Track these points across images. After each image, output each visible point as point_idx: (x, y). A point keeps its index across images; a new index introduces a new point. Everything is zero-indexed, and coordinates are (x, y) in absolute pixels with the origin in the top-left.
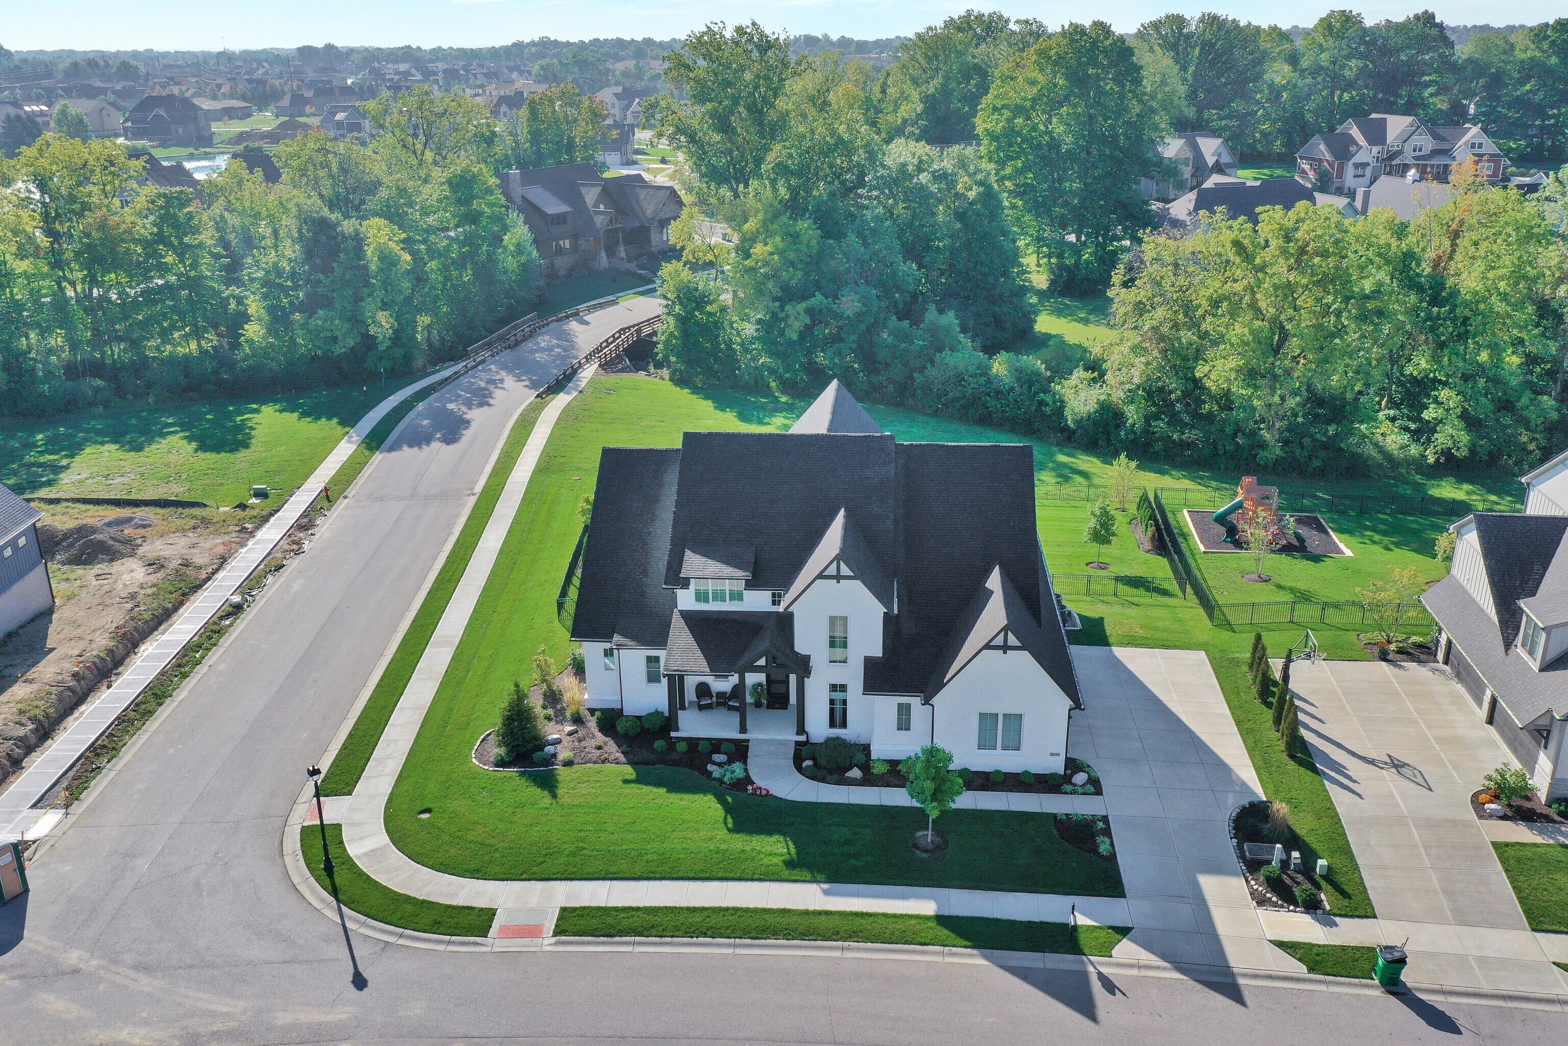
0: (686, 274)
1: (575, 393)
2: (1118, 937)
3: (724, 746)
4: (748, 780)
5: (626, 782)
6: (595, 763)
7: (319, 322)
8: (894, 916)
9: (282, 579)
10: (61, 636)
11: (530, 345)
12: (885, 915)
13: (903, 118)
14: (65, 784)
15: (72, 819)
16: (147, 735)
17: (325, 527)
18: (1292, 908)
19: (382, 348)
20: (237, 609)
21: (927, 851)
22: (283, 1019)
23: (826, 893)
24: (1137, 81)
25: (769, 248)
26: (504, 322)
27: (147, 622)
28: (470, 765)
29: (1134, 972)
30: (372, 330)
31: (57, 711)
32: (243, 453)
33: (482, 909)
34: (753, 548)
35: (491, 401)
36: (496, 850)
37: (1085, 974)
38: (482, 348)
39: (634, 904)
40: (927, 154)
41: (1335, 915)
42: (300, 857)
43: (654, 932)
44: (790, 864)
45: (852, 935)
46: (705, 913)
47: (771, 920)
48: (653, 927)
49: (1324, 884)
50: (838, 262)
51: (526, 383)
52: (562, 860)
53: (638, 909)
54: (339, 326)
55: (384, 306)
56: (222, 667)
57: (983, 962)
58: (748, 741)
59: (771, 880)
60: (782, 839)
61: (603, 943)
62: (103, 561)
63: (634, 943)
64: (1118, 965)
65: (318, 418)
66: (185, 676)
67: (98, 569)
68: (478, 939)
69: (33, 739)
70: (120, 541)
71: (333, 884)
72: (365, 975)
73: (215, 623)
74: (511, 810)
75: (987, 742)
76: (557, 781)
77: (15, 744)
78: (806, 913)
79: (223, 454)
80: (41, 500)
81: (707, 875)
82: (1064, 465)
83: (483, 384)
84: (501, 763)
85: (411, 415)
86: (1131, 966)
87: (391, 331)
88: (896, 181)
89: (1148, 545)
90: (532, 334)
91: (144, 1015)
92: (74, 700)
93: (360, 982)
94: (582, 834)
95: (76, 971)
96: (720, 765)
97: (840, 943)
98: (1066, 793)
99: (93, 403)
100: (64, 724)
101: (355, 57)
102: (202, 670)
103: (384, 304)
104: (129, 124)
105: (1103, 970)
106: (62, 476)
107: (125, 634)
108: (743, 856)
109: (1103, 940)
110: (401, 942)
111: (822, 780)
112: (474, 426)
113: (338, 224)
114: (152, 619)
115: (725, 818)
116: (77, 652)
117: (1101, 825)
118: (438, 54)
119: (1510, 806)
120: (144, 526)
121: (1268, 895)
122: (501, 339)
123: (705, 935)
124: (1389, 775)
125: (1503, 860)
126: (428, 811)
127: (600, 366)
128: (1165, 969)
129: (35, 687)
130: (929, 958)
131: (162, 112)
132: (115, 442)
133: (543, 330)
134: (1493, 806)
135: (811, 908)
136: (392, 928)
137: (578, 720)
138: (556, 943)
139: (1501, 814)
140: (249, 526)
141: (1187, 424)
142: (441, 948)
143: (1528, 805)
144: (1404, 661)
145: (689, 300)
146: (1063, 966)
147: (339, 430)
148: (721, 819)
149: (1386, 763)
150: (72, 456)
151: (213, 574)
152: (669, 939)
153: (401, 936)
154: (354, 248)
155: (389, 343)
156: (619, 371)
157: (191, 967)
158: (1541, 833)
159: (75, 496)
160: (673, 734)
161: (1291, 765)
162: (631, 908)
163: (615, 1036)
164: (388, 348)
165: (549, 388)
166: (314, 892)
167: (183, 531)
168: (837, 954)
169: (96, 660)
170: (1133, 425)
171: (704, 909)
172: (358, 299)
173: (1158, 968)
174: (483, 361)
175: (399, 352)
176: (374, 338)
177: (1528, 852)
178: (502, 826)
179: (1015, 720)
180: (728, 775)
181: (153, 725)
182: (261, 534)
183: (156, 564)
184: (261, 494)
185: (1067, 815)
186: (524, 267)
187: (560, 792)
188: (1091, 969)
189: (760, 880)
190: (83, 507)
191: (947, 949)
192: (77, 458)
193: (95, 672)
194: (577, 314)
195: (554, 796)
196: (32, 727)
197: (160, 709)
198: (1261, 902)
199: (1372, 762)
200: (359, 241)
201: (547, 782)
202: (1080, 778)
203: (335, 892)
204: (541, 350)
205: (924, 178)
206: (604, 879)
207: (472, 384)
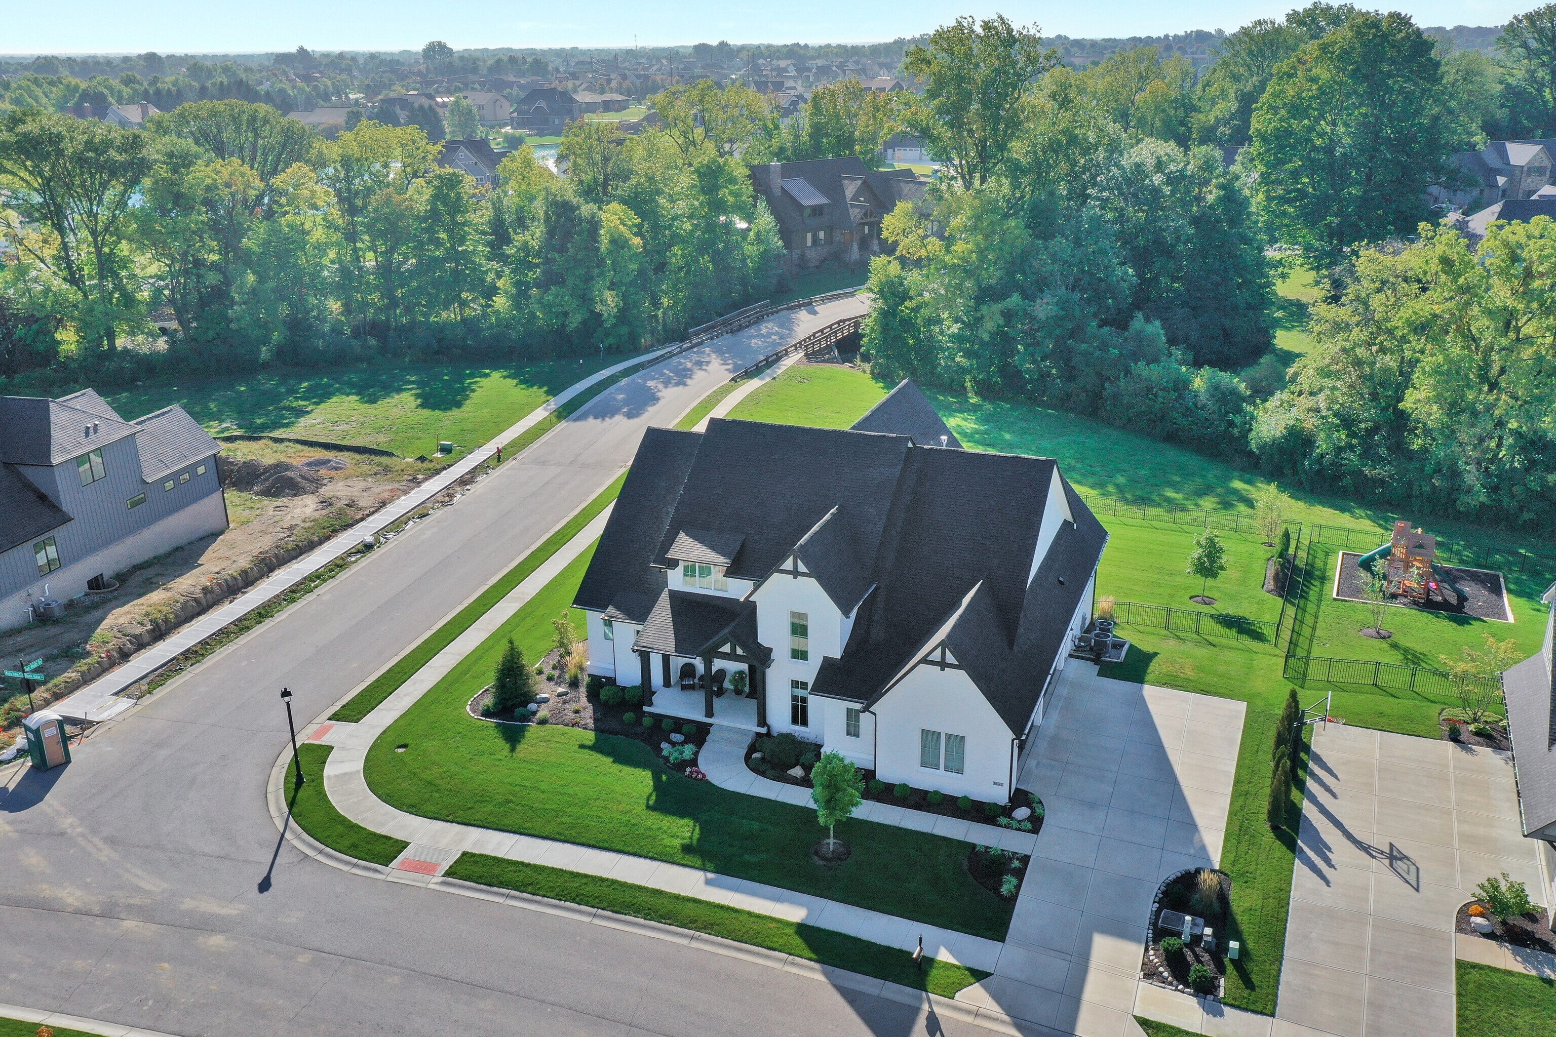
0: (894, 269)
1: (768, 379)
2: (972, 980)
3: (685, 728)
4: (694, 762)
5: (582, 746)
6: (566, 725)
7: (551, 298)
8: (758, 916)
9: (421, 526)
10: (215, 555)
11: (752, 331)
12: (750, 914)
13: (1216, 118)
14: (148, 680)
15: (138, 708)
16: (235, 647)
17: (483, 481)
18: (1181, 987)
19: (607, 325)
20: (369, 547)
21: (823, 858)
22: (188, 904)
23: (708, 882)
24: (1435, 79)
25: (970, 246)
26: (735, 306)
27: (288, 551)
28: (462, 711)
29: (969, 1019)
30: (598, 308)
31: (176, 616)
32: (455, 413)
33: (397, 841)
34: (743, 537)
35: (689, 381)
36: (438, 791)
37: (917, 1010)
38: (705, 330)
39: (526, 860)
40: (1166, 154)
41: (1226, 1004)
42: (284, 771)
43: (530, 889)
44: (687, 849)
45: (707, 927)
46: (585, 881)
47: (641, 898)
48: (531, 884)
49: (1230, 968)
50: (1043, 262)
51: (730, 367)
52: (489, 808)
53: (528, 865)
54: (570, 303)
55: (612, 286)
56: (325, 598)
57: (821, 978)
58: (711, 725)
59: (662, 861)
60: (691, 823)
61: (481, 891)
62: (288, 495)
63: (508, 896)
64: (956, 1008)
65: (531, 386)
66: (293, 600)
67: (280, 502)
68: (379, 867)
69: (147, 638)
70: (307, 480)
71: (294, 798)
72: (272, 881)
73: (342, 559)
74: (469, 756)
75: (928, 761)
76: (523, 736)
77: (130, 641)
78: (677, 897)
79: (437, 412)
80: (271, 438)
81: (606, 845)
82: (1235, 492)
83: (689, 365)
84: (487, 713)
85: (612, 389)
86: (968, 1012)
87: (616, 310)
88: (1129, 182)
89: (1271, 585)
90: (759, 320)
91: (88, 880)
92: (198, 610)
93: (265, 885)
94: (517, 789)
95: (62, 834)
96: (674, 744)
97: (692, 932)
98: (1000, 826)
99: (359, 359)
100: (180, 630)
101: (744, 54)
102: (310, 597)
103: (612, 283)
104: (515, 114)
105: (937, 1010)
106: (301, 419)
107: (264, 559)
108: (648, 833)
109: (952, 980)
110: (320, 858)
111: (763, 774)
112: (661, 402)
113: (578, 208)
114: (293, 549)
115: (650, 795)
116: (217, 570)
117: (1016, 864)
118: (825, 51)
119: (1504, 923)
120: (336, 469)
121: (1161, 969)
122: (724, 323)
123: (573, 900)
124: (1380, 866)
125: (1461, 983)
126: (405, 746)
127: (806, 355)
128: (1003, 1022)
129: (169, 594)
130: (769, 963)
131: (543, 104)
132: (357, 394)
133: (771, 317)
134: (1479, 920)
135: (683, 894)
136: (317, 844)
137: (574, 684)
138: (443, 883)
139: (1485, 931)
140: (420, 477)
141: (1383, 459)
142: (346, 868)
143: (1530, 927)
144: (1478, 744)
145: (893, 294)
146: (899, 998)
147: (543, 397)
148: (646, 796)
149: (1382, 853)
150: (317, 404)
151: (368, 516)
152: (539, 898)
153: (321, 852)
154: (588, 230)
155: (614, 321)
156: (824, 361)
157: (147, 847)
158: (1525, 960)
159: (300, 438)
160: (646, 709)
161: (1268, 837)
162: (522, 864)
163: (440, 977)
164: (614, 326)
165: (746, 372)
166: (277, 801)
167: (365, 476)
168: (685, 942)
169: (229, 578)
170: (1322, 456)
171: (586, 876)
172: (588, 279)
173: (996, 1020)
174: (701, 343)
175: (624, 330)
176: (600, 315)
177: (1496, 979)
178: (454, 769)
179: (957, 742)
180: (676, 755)
181: (244, 639)
182: (425, 486)
183: (326, 503)
184: (446, 450)
185: (987, 847)
186: (763, 255)
187: (520, 747)
188: (926, 1007)
189: (652, 858)
190: (299, 447)
191: (791, 957)
192: (323, 406)
193: (225, 588)
194: (810, 304)
195: (513, 749)
196: (149, 627)
197: (258, 626)
198: (1150, 974)
199: (1365, 849)
200: (594, 225)
201: (513, 736)
202: (1022, 813)
203: (291, 804)
204: (760, 336)
205: (1158, 179)
206: (515, 832)
207: (681, 364)
